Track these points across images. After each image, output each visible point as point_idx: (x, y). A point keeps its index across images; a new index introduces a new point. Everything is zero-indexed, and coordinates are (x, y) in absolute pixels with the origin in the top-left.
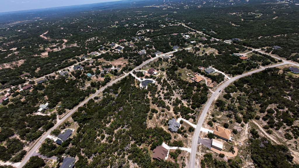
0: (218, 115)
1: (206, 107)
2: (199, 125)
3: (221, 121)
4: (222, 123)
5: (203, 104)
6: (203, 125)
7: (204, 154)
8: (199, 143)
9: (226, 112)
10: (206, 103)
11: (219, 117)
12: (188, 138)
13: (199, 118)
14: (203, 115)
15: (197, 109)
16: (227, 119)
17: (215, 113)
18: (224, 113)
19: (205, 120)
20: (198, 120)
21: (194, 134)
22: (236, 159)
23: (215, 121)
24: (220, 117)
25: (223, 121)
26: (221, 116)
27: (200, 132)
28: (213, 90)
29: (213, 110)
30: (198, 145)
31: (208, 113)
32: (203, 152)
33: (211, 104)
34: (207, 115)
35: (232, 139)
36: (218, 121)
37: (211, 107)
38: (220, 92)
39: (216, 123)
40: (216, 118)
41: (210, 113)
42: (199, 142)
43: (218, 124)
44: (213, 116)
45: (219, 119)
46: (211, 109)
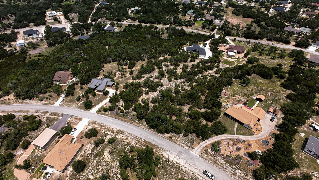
0: (111, 153)
1: (137, 129)
2: (95, 115)
3: (95, 157)
4: (89, 160)
5: (147, 124)
6: (94, 123)
7: (44, 120)
8: (62, 115)
9: (119, 176)
10: (152, 131)
11: (107, 155)
12: (77, 102)
13: (111, 117)
14: (115, 124)
15: (135, 113)
16: (97, 173)
17: (119, 146)
18: (115, 170)
19: (104, 126)
20: (107, 115)
21: (79, 109)
22: (10, 171)
23: (97, 144)
24: (106, 157)
25: (93, 163)
26: (109, 160)
27: (80, 117)
28: (205, 150)
29: (128, 144)
30: (60, 114)
31: (119, 132)
32: (46, 120)
33: (146, 142)
34: (116, 130)
35: (47, 174)
36: (95, 151)
37: (138, 140)
38: (205, 172)
39: (93, 146)
40: (105, 147)
41: (120, 136)
42: (64, 116)
43: (90, 152)
44: (111, 141)
45: (100, 154)
46: (130, 140)
